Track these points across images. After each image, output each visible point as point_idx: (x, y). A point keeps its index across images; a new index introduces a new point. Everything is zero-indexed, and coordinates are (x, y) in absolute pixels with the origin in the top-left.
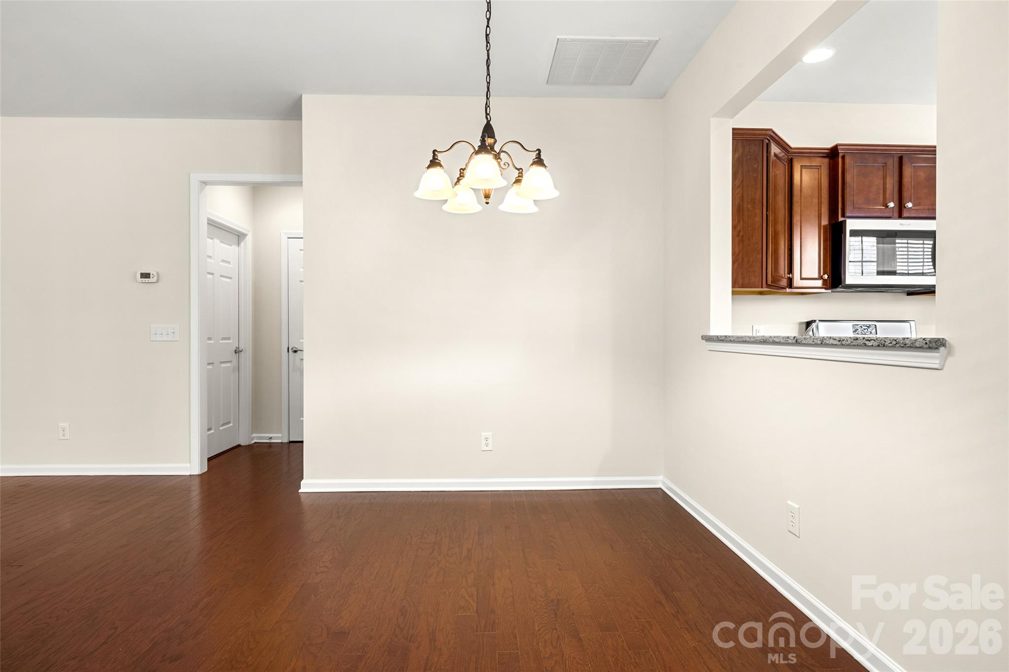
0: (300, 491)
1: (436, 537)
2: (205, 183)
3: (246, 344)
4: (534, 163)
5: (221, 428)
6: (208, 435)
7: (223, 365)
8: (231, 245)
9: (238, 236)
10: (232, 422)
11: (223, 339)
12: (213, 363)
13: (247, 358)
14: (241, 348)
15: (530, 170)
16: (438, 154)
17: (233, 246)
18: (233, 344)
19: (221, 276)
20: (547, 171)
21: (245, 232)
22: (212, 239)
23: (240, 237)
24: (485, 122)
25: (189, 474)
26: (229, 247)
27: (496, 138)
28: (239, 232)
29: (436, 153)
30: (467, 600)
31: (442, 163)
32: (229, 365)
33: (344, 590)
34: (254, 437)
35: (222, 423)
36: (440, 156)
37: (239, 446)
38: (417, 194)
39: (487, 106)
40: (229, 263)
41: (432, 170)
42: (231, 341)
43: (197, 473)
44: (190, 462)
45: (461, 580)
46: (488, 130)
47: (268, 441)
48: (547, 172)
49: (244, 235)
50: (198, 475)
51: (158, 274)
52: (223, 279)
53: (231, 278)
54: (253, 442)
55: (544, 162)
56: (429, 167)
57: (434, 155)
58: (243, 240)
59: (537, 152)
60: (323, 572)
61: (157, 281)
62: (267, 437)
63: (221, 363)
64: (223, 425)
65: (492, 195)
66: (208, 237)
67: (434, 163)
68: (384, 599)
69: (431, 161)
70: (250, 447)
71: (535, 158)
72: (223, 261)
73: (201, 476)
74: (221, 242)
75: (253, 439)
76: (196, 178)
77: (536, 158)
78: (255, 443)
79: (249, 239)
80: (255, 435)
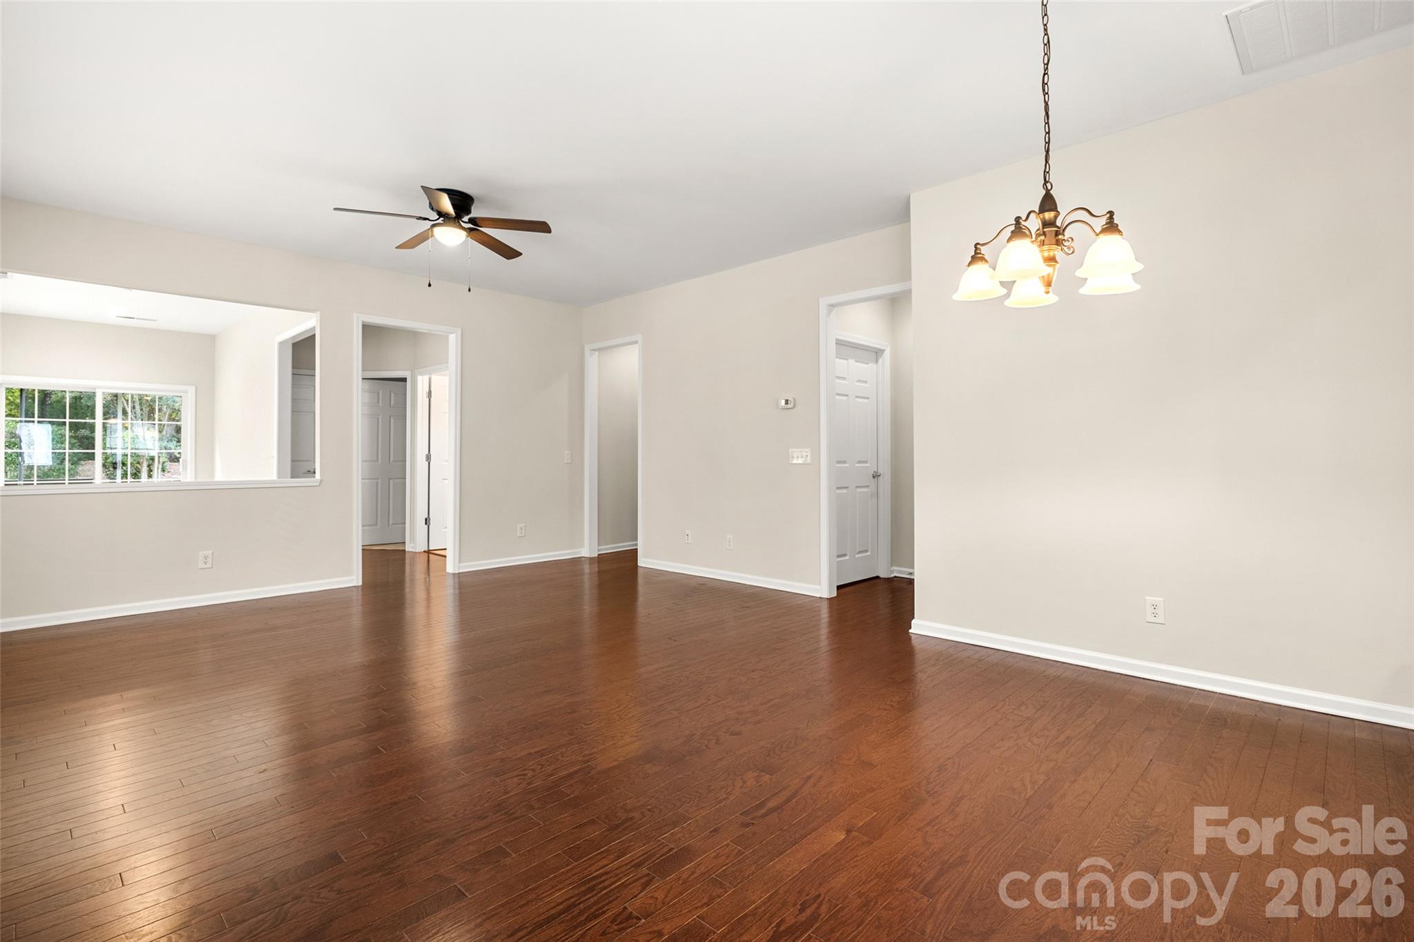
0: (910, 631)
1: (1036, 713)
2: (833, 305)
3: (885, 469)
4: (1104, 231)
5: (857, 556)
6: (838, 562)
7: (859, 490)
8: (868, 364)
9: (876, 352)
10: (870, 550)
11: (859, 462)
12: (847, 487)
13: (885, 483)
14: (880, 471)
15: (1098, 240)
16: (981, 248)
17: (871, 364)
18: (871, 467)
19: (856, 397)
20: (1123, 238)
21: (882, 348)
22: (846, 359)
23: (877, 353)
24: (1044, 192)
25: (818, 596)
26: (866, 366)
27: (1059, 210)
28: (876, 348)
29: (978, 246)
30: (1024, 785)
31: (986, 257)
32: (866, 490)
33: (895, 731)
34: (894, 570)
35: (858, 550)
36: (983, 250)
37: (878, 577)
38: (956, 297)
39: (1046, 173)
40: (866, 382)
41: (973, 267)
42: (868, 465)
43: (826, 597)
44: (820, 584)
45: (1033, 763)
46: (1048, 203)
47: (908, 576)
48: (1124, 240)
49: (883, 351)
50: (827, 599)
51: (794, 399)
52: (858, 400)
53: (868, 398)
54: (893, 575)
55: (1119, 227)
56: (970, 264)
57: (976, 247)
58: (881, 356)
59: (1108, 215)
60: (886, 709)
61: (794, 407)
62: (905, 571)
63: (857, 487)
64: (859, 552)
65: (1053, 283)
66: (837, 357)
67: (977, 257)
68: (930, 751)
69: (972, 257)
70: (889, 580)
71: (1105, 223)
72: (859, 381)
73: (830, 600)
74: (856, 361)
75: (892, 572)
76: (824, 302)
77: (1107, 223)
78: (895, 577)
79: (887, 354)
80: (894, 568)
